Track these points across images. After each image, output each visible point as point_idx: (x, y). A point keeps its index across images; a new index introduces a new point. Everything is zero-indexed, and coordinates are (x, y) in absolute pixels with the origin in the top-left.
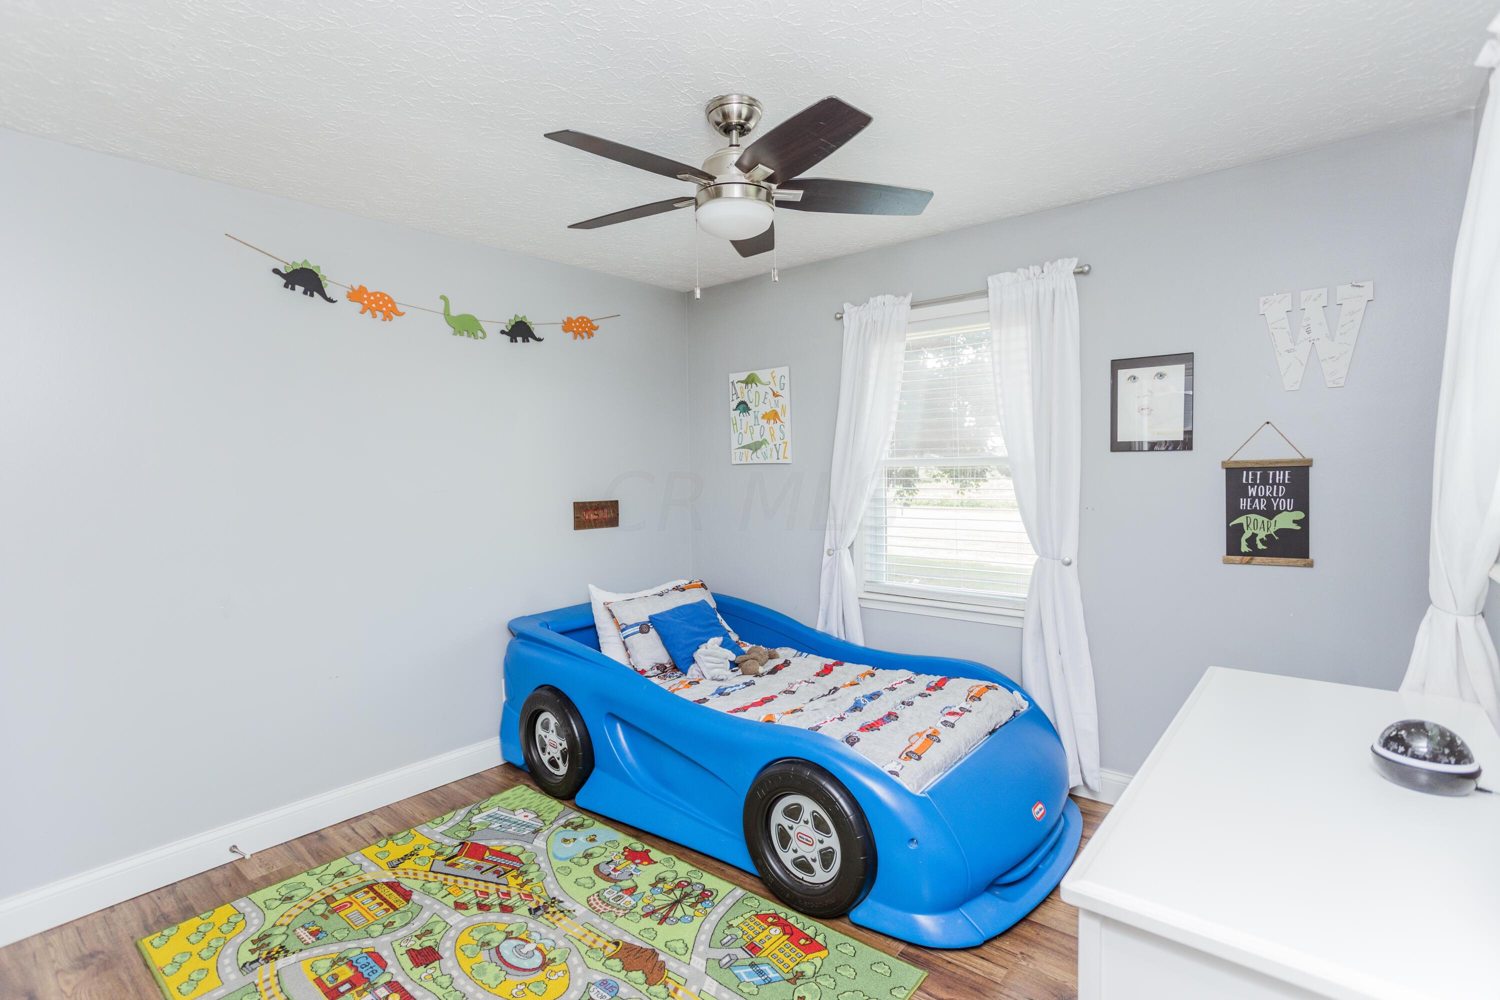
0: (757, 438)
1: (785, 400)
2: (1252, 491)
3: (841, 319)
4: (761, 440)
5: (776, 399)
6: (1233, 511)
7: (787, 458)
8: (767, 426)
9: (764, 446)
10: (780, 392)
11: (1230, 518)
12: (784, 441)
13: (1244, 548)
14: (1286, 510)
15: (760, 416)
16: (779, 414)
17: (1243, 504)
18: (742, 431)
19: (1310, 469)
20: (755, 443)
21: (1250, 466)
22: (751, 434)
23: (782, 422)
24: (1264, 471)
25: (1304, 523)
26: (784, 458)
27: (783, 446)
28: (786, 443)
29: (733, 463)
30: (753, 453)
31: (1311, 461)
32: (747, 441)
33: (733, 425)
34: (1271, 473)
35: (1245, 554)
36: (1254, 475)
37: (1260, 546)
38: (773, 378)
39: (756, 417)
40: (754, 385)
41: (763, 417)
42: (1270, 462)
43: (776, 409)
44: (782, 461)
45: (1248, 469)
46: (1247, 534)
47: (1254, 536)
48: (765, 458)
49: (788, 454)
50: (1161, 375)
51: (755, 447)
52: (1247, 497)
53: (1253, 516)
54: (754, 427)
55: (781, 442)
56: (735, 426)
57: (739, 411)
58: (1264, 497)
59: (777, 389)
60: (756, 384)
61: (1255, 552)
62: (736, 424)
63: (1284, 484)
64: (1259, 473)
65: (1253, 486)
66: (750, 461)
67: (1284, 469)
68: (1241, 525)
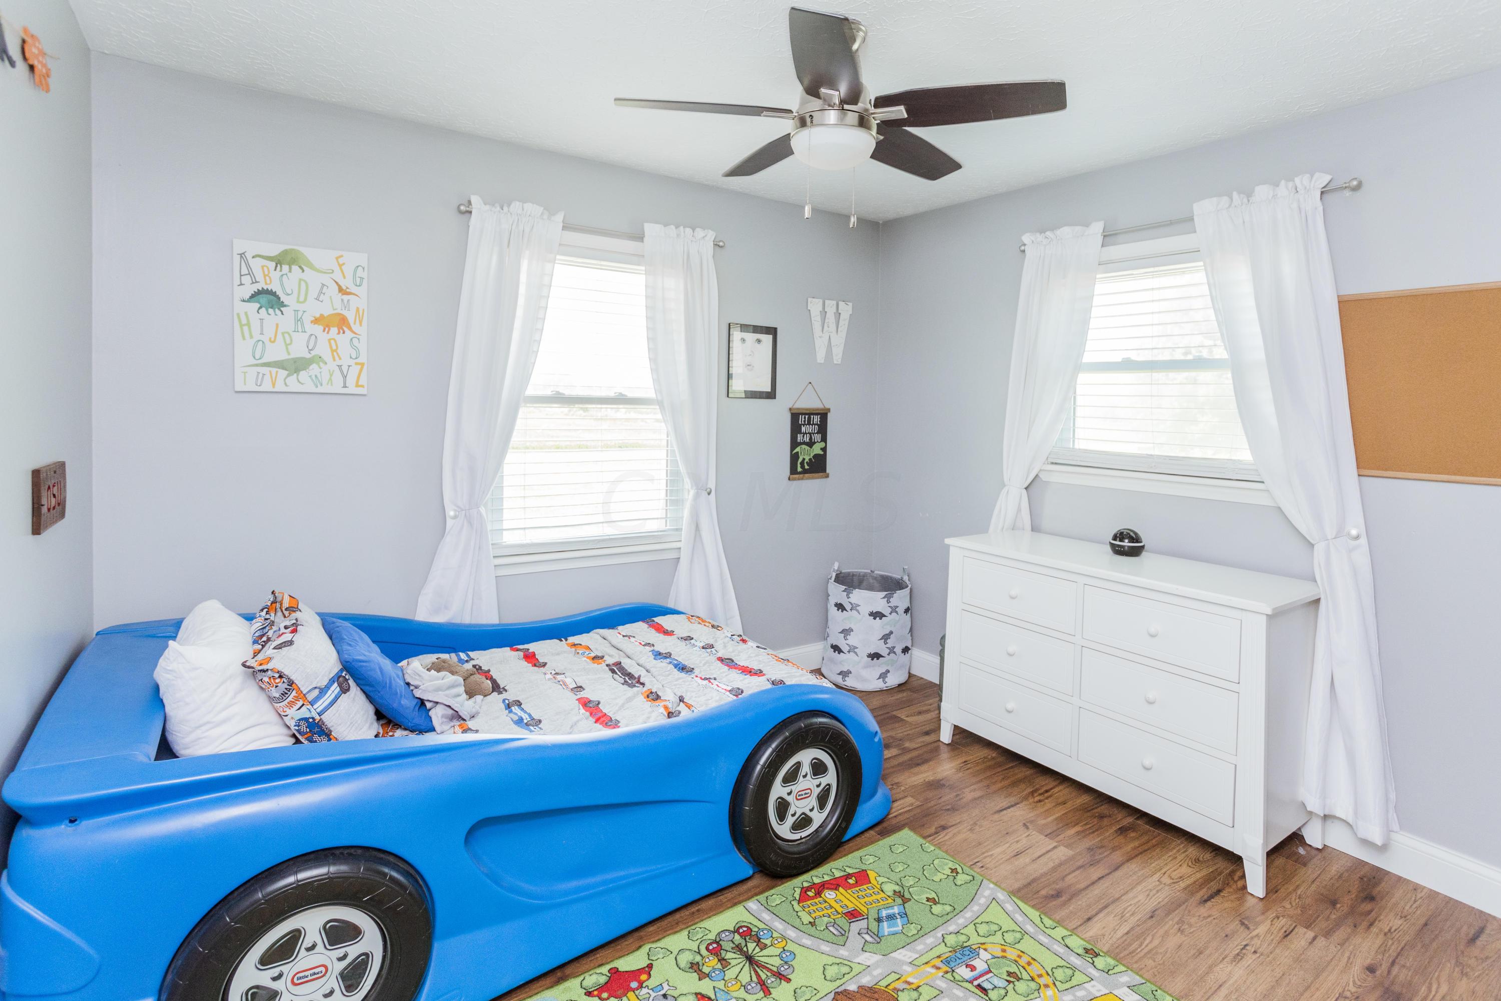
0: (299, 350)
1: (358, 302)
2: (803, 429)
3: (467, 215)
4: (308, 356)
5: (346, 298)
6: (794, 444)
7: (362, 386)
8: (323, 337)
9: (314, 366)
10: (353, 289)
11: (793, 448)
12: (358, 361)
13: (799, 469)
14: (818, 442)
15: (307, 319)
16: (351, 322)
17: (800, 438)
18: (265, 338)
19: (829, 414)
20: (295, 360)
21: (804, 412)
22: (287, 345)
23: (355, 333)
24: (810, 414)
25: (824, 449)
26: (357, 385)
27: (355, 370)
28: (362, 365)
29: (237, 389)
30: (288, 376)
31: (829, 410)
32: (276, 353)
33: (241, 326)
34: (812, 416)
35: (800, 473)
36: (805, 418)
37: (807, 467)
38: (340, 266)
39: (299, 320)
40: (295, 268)
41: (316, 321)
42: (813, 410)
43: (345, 313)
44: (352, 389)
45: (802, 414)
46: (800, 460)
47: (804, 459)
48: (317, 381)
49: (363, 380)
50: (759, 341)
51: (296, 366)
52: (801, 433)
53: (804, 446)
54: (294, 335)
55: (352, 362)
56: (246, 328)
57: (258, 305)
58: (809, 433)
59: (346, 283)
60: (300, 267)
61: (805, 472)
62: (248, 324)
63: (817, 424)
64: (807, 416)
65: (804, 425)
66: (280, 387)
67: (817, 414)
68: (798, 452)
